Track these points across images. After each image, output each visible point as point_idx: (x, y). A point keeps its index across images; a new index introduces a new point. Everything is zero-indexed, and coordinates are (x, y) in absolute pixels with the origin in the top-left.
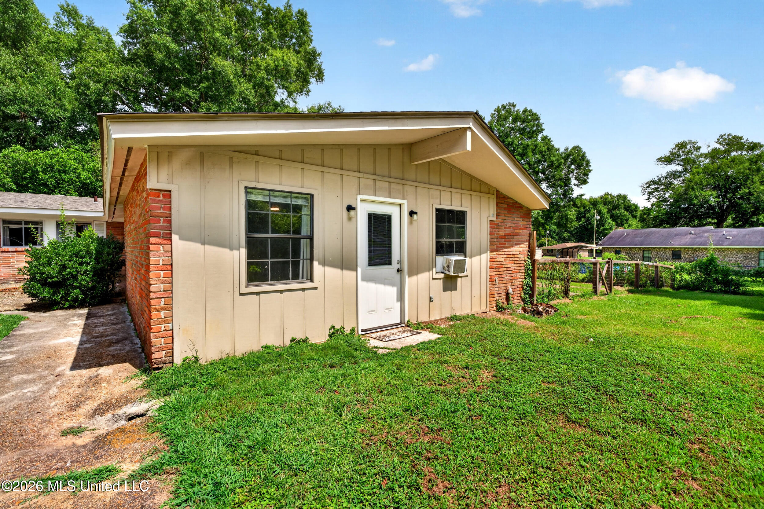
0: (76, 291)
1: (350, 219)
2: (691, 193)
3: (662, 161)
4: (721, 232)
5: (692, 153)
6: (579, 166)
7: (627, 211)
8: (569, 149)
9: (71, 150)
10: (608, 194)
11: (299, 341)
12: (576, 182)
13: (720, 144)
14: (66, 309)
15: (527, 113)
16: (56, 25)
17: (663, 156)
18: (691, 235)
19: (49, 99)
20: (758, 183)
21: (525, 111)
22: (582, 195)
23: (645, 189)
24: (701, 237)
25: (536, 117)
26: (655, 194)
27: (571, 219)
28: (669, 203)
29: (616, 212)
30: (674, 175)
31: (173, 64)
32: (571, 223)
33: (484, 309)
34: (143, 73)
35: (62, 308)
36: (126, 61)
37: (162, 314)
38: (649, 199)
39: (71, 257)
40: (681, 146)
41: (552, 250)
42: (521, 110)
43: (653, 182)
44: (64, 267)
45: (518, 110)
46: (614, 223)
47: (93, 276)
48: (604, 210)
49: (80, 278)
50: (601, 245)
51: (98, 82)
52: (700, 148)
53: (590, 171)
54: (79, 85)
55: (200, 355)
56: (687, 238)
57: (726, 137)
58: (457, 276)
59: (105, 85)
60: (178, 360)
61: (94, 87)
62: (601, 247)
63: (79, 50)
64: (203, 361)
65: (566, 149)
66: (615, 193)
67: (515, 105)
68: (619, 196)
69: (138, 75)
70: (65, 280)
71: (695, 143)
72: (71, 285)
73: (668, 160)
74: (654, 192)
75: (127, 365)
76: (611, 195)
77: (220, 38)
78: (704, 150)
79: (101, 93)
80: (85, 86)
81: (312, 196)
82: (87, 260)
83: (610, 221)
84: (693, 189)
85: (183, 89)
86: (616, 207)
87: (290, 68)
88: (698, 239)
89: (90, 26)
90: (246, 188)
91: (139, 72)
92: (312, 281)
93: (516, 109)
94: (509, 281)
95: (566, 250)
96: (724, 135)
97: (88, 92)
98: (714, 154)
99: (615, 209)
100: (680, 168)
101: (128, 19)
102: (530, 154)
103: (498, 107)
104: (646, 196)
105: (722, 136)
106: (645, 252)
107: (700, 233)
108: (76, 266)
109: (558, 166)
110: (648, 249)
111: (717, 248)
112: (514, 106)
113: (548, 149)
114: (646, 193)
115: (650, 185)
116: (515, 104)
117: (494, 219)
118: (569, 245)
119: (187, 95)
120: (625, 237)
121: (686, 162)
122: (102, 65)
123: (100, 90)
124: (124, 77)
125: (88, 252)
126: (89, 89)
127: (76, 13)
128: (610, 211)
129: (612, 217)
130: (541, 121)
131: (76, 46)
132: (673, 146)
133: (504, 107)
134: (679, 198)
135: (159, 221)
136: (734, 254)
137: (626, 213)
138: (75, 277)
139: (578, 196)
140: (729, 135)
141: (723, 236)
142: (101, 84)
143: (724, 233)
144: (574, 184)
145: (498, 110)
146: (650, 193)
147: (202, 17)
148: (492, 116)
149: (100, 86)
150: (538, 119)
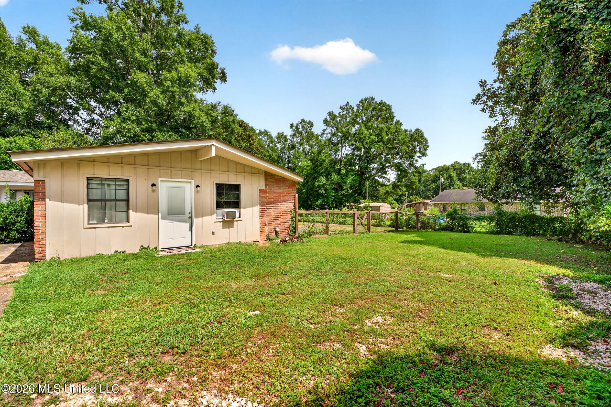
0: (14, 232)
1: (154, 191)
6: (420, 143)
8: (413, 131)
9: (26, 137)
10: (456, 162)
11: (120, 252)
12: (419, 155)
14: (8, 243)
15: (382, 105)
16: (19, 44)
19: (11, 101)
21: (381, 103)
22: (423, 165)
25: (389, 108)
27: (415, 182)
29: (462, 176)
31: (103, 76)
33: (256, 239)
34: (81, 82)
35: (5, 243)
36: (70, 71)
37: (41, 237)
39: (11, 212)
42: (378, 102)
44: (7, 218)
45: (376, 102)
46: (461, 185)
47: (25, 224)
48: (454, 174)
49: (17, 224)
50: (433, 201)
51: (48, 87)
53: (428, 146)
54: (34, 90)
55: (60, 257)
58: (234, 221)
59: (53, 90)
60: (48, 257)
61: (45, 91)
62: (433, 203)
63: (35, 63)
64: (62, 259)
65: (411, 130)
66: (462, 162)
69: (77, 83)
70: (7, 226)
72: (11, 229)
75: (28, 263)
77: (139, 57)
79: (50, 96)
80: (38, 91)
81: (128, 180)
82: (21, 214)
83: (458, 183)
85: (111, 92)
86: (462, 172)
87: (189, 78)
89: (46, 43)
90: (87, 178)
91: (78, 81)
92: (129, 223)
93: (375, 102)
94: (277, 224)
97: (40, 95)
99: (461, 174)
101: (71, 43)
102: (384, 134)
103: (362, 100)
106: (462, 206)
108: (14, 217)
110: (464, 204)
112: (374, 99)
116: (374, 97)
117: (264, 188)
119: (114, 97)
122: (51, 75)
123: (49, 93)
124: (67, 85)
125: (22, 209)
126: (41, 93)
127: (35, 32)
128: (458, 175)
129: (460, 179)
130: (392, 111)
131: (32, 61)
133: (366, 99)
135: (39, 195)
138: (14, 224)
139: (421, 165)
142: (50, 89)
144: (418, 157)
145: (361, 102)
147: (125, 44)
148: (358, 105)
149: (49, 91)
150: (391, 109)
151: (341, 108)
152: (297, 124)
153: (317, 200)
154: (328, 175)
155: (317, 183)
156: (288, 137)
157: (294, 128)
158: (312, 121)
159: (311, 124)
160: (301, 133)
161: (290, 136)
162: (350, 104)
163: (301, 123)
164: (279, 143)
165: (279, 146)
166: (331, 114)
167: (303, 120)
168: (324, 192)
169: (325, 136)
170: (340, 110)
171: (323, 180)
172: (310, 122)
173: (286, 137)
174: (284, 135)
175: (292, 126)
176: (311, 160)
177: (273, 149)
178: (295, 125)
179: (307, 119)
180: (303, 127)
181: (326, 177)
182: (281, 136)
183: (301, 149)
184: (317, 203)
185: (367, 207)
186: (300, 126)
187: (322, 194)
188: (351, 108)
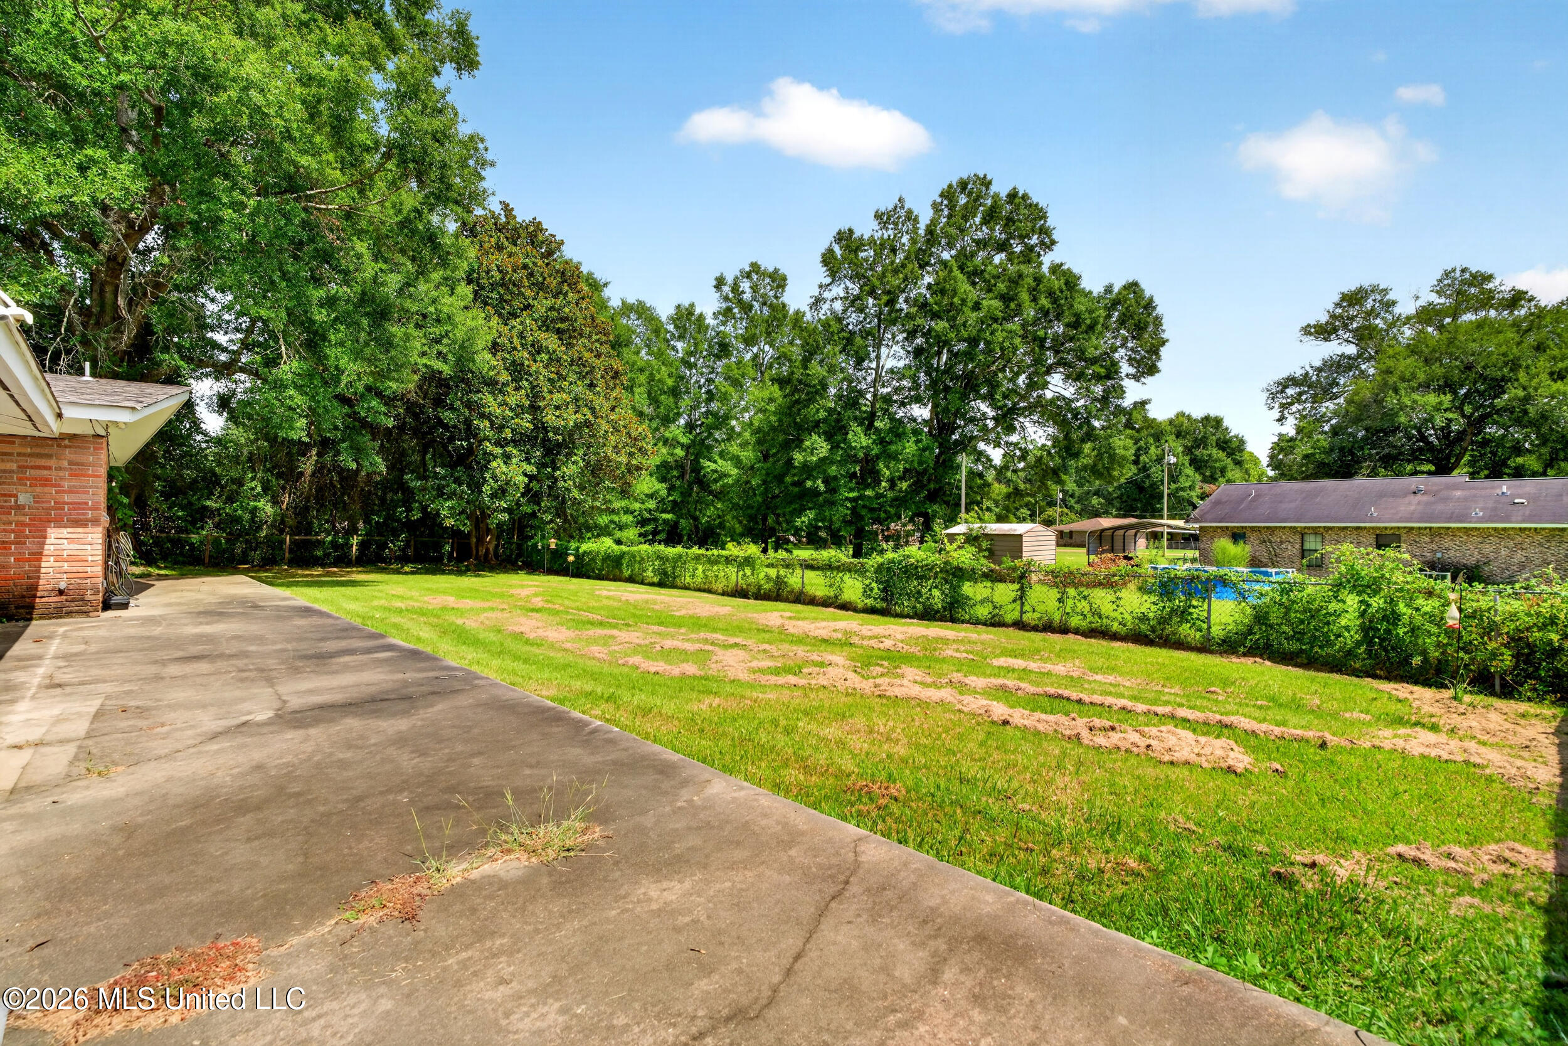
2: (1391, 401)
3: (1310, 334)
4: (1493, 488)
5: (1378, 315)
6: (1139, 329)
7: (1224, 449)
8: (1116, 290)
10: (1183, 414)
12: (1132, 371)
13: (1439, 293)
15: (1016, 203)
17: (1313, 323)
18: (1419, 497)
20: (1544, 377)
21: (1013, 196)
23: (1273, 396)
24: (1445, 500)
25: (1037, 213)
26: (1294, 408)
27: (1124, 458)
28: (1326, 428)
29: (1202, 453)
30: (1339, 365)
32: (1122, 466)
38: (1281, 419)
40: (1353, 298)
41: (1071, 533)
42: (1003, 194)
43: (1291, 381)
45: (998, 194)
46: (1198, 477)
50: (1196, 520)
52: (1394, 303)
53: (1163, 343)
56: (1410, 504)
57: (1458, 274)
62: (1197, 526)
65: (1109, 289)
66: (1198, 413)
67: (990, 183)
68: (1207, 418)
71: (1385, 291)
73: (1323, 332)
74: (1292, 404)
76: (1189, 417)
78: (1406, 308)
83: (1190, 472)
84: (1396, 391)
86: (1201, 442)
88: (1440, 507)
93: (992, 192)
95: (1109, 533)
96: (1454, 270)
98: (1427, 315)
99: (1198, 446)
100: (1351, 350)
102: (1025, 295)
103: (950, 186)
104: (1276, 414)
105: (1447, 274)
106: (1306, 538)
107: (1440, 491)
109: (1091, 328)
110: (1315, 531)
111: (1495, 529)
112: (987, 184)
113: (1067, 283)
114: (1277, 405)
115: (1286, 387)
116: (989, 178)
118: (1106, 522)
120: (1253, 500)
121: (1363, 335)
128: (1189, 451)
129: (1194, 462)
130: (1050, 223)
132: (1337, 298)
133: (963, 185)
134: (1358, 411)
136: (1541, 545)
137: (1221, 455)
139: (1135, 403)
140: (1463, 271)
141: (1503, 499)
143: (1504, 489)
144: (1127, 375)
145: (948, 194)
146: (1284, 406)
148: (935, 206)
150: (1044, 217)
151: (878, 216)
152: (736, 279)
153: (800, 512)
154: (835, 431)
155: (798, 457)
156: (710, 321)
157: (726, 289)
158: (783, 270)
159: (779, 281)
160: (746, 308)
161: (716, 315)
162: (907, 206)
163: (748, 276)
164: (681, 337)
165: (680, 345)
166: (844, 237)
167: (755, 267)
168: (822, 488)
169: (826, 307)
170: (875, 225)
171: (818, 446)
172: (776, 271)
173: (701, 317)
174: (698, 311)
175: (720, 283)
176: (782, 382)
177: (660, 355)
178: (730, 280)
179: (768, 265)
180: (754, 288)
181: (829, 437)
182: (686, 317)
183: (748, 356)
184: (798, 522)
185: (976, 538)
186: (745, 285)
187: (816, 493)
188: (911, 217)
